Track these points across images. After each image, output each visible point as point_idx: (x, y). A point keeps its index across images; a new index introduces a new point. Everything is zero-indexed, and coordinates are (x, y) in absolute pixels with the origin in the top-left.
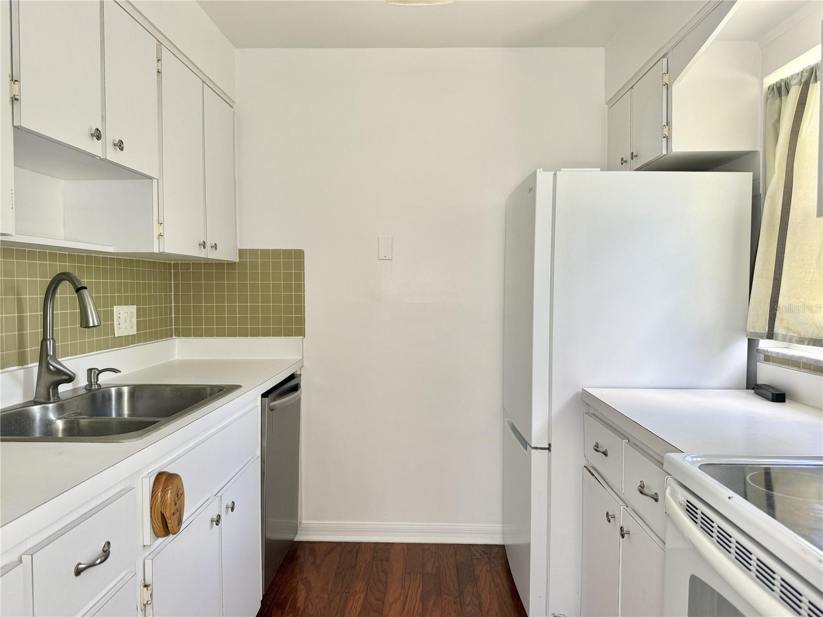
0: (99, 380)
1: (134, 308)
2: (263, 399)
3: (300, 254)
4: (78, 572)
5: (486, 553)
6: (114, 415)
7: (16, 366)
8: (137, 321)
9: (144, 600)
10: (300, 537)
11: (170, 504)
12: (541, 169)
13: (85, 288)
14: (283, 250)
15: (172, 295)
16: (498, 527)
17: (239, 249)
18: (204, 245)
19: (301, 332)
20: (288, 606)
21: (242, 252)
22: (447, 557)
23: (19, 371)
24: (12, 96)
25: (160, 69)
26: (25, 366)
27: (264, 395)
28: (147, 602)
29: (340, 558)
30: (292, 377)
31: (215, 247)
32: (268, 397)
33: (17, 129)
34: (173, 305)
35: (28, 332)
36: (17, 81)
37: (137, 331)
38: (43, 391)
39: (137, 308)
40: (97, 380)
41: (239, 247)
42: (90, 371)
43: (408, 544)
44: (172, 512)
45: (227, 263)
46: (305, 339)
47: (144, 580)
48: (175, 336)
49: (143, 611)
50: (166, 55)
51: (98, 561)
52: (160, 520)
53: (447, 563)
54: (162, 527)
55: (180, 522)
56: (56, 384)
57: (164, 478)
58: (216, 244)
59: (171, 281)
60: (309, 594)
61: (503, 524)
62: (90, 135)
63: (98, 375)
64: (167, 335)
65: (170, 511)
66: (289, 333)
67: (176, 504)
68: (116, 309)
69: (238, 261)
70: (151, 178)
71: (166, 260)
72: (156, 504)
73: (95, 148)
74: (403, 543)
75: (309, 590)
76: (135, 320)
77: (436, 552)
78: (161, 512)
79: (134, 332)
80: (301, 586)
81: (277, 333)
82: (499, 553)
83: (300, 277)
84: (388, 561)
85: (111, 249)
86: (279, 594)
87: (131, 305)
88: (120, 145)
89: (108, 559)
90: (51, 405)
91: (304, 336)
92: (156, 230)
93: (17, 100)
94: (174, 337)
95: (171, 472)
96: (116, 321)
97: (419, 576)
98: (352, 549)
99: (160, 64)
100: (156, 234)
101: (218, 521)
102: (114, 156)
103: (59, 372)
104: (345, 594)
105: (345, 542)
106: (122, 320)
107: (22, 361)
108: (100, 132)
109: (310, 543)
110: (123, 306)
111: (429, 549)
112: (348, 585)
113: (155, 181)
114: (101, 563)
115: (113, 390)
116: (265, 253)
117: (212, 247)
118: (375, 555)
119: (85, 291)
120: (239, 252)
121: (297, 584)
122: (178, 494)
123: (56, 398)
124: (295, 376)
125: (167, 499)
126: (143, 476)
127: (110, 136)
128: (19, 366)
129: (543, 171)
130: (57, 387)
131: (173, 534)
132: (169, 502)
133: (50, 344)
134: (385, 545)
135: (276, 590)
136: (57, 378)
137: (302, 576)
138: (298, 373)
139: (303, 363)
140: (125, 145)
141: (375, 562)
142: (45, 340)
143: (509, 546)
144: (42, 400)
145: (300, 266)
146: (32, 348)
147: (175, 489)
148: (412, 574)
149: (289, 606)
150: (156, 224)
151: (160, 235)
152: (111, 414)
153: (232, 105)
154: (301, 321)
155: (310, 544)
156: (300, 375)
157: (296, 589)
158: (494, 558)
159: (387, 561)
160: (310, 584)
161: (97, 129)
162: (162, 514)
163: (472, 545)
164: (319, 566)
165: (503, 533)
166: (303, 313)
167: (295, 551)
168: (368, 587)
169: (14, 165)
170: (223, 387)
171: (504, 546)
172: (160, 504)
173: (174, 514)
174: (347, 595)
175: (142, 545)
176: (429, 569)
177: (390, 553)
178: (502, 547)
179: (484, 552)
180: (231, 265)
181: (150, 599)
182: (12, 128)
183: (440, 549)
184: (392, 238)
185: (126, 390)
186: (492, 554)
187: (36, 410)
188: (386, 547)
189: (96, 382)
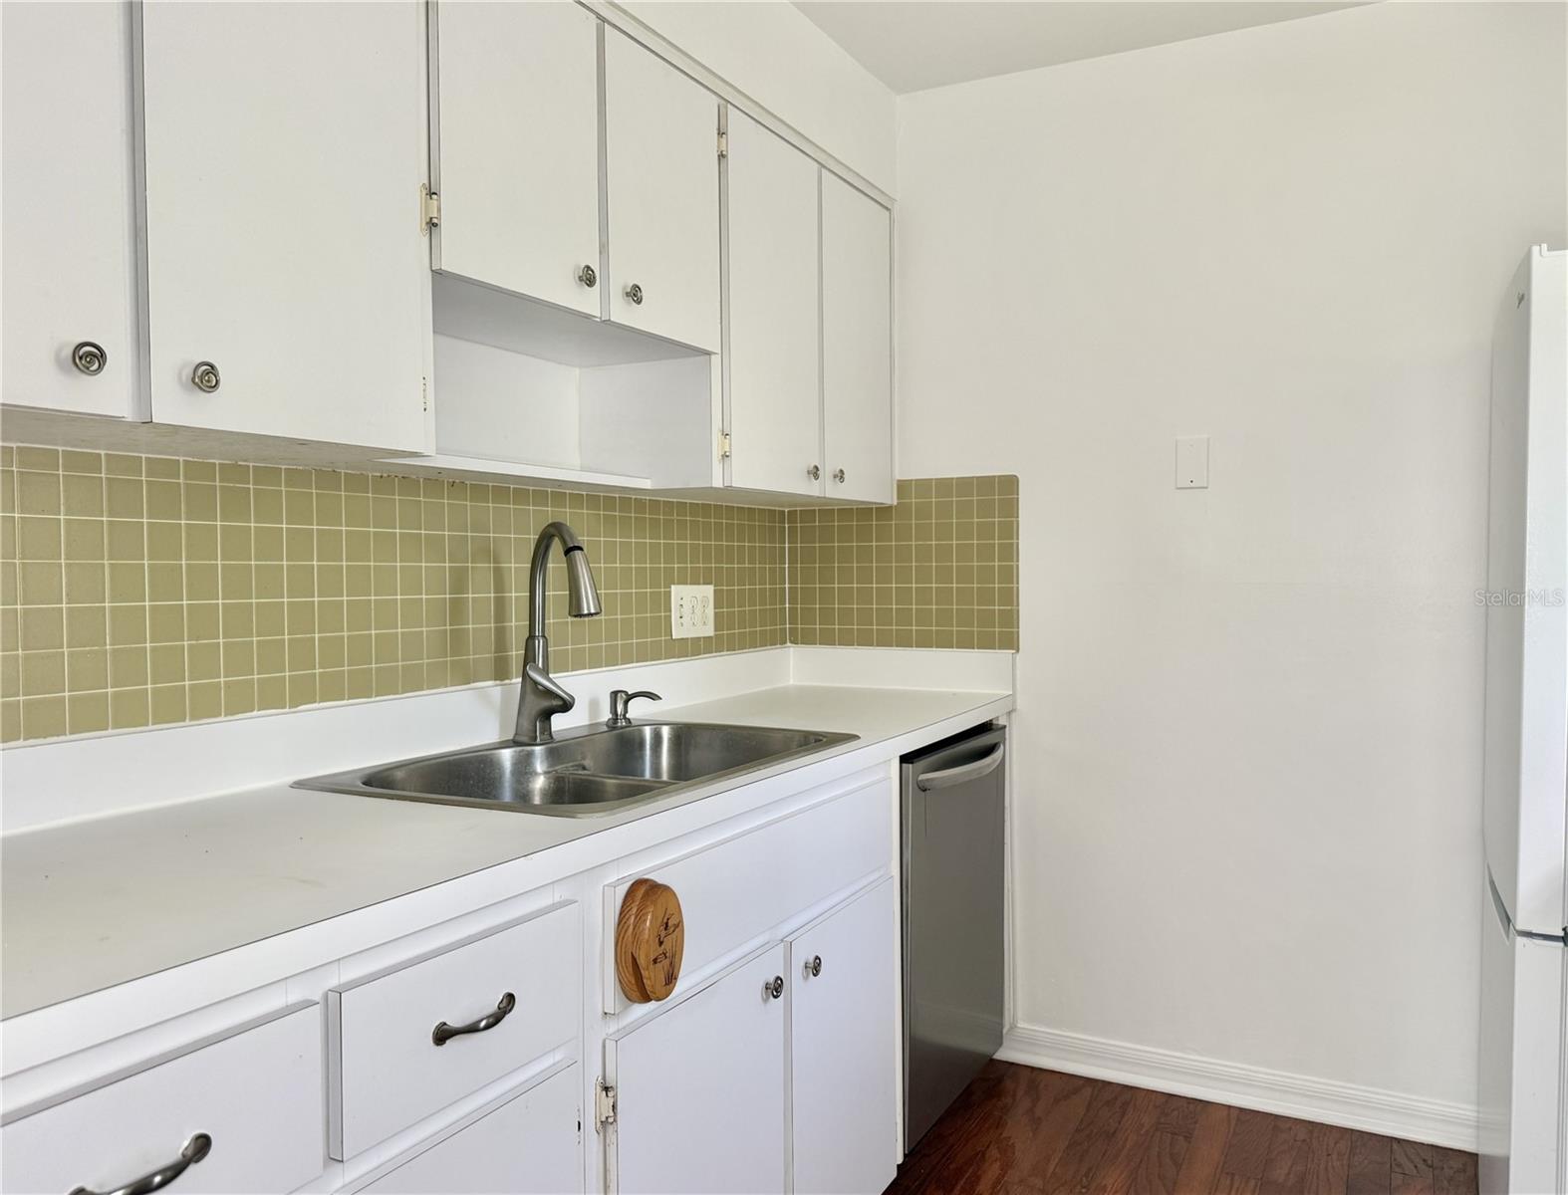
0: (629, 710)
1: (709, 590)
2: (904, 765)
3: (1010, 484)
4: (443, 1035)
5: (1431, 1166)
6: (648, 775)
7: (491, 680)
8: (716, 613)
9: (601, 1115)
10: (1005, 1054)
11: (648, 941)
12: (1545, 246)
13: (580, 549)
14: (978, 478)
15: (784, 568)
16: (1468, 1111)
17: (899, 481)
18: (815, 472)
19: (1010, 642)
20: (959, 1187)
21: (903, 487)
22: (1329, 1155)
23: (492, 688)
24: (428, 220)
25: (724, 149)
26: (507, 681)
27: (906, 759)
28: (607, 1118)
29: (1088, 1110)
30: (985, 728)
31: (840, 476)
32: (912, 763)
33: (438, 274)
34: (787, 586)
35: (513, 624)
36: (435, 194)
37: (716, 630)
38: (526, 724)
39: (715, 590)
40: (626, 711)
41: (898, 476)
42: (615, 694)
43: (1241, 1110)
44: (652, 958)
45: (876, 508)
46: (1018, 656)
47: (604, 1078)
48: (791, 642)
49: (601, 1134)
50: (736, 121)
51: (483, 1024)
52: (631, 969)
53: (1326, 1169)
54: (633, 982)
55: (671, 979)
56: (546, 715)
57: (642, 890)
58: (841, 471)
59: (784, 543)
60: (1006, 1172)
61: (1478, 1104)
62: (577, 278)
63: (626, 703)
64: (775, 639)
65: (647, 956)
66: (987, 643)
67: (661, 943)
68: (676, 590)
69: (895, 503)
70: (708, 353)
71: (775, 506)
72: (623, 938)
73: (587, 301)
74: (1230, 1107)
75: (1006, 1166)
76: (710, 611)
77: (1304, 1141)
78: (632, 955)
79: (710, 631)
80: (994, 1152)
81: (965, 643)
82: (1464, 1171)
83: (1010, 531)
84: (1188, 1138)
85: (647, 484)
86: (948, 1159)
87: (704, 584)
88: (635, 294)
89: (500, 1024)
90: (538, 749)
91: (1018, 651)
92: (717, 445)
93: (435, 225)
94: (789, 644)
95: (659, 881)
96: (675, 613)
97: (1252, 1183)
98: (1116, 1098)
99: (723, 140)
100: (716, 454)
101: (776, 988)
102: (623, 314)
103: (549, 693)
104: (1079, 1187)
105: (1103, 1081)
106: (686, 610)
107: (500, 673)
108: (593, 271)
109: (1033, 1069)
110: (689, 586)
111: (1290, 1129)
112: (1090, 1169)
113: (716, 360)
114: (487, 1027)
115: (648, 732)
116: (944, 485)
117: (835, 476)
118: (1162, 1120)
119: (578, 553)
120: (899, 487)
121: (988, 1147)
122: (667, 924)
123: (546, 736)
124: (994, 727)
125: (644, 929)
126: (606, 883)
127: (619, 279)
128: (496, 680)
129: (1548, 250)
130: (548, 718)
131: (659, 1000)
132: (646, 937)
133: (539, 644)
134: (1189, 1103)
135: (944, 1150)
136: (546, 703)
137: (1001, 1134)
138: (1002, 722)
139: (1014, 702)
140: (645, 294)
141: (1158, 1134)
142: (531, 637)
143: (1484, 1156)
144: (525, 739)
145: (1010, 507)
146: (516, 653)
147: (660, 914)
148: (1236, 1177)
149: (962, 1187)
150: (716, 436)
151: (725, 456)
152: (642, 774)
153: (889, 207)
154: (1011, 619)
155: (1032, 1072)
156: (1005, 727)
157: (983, 1155)
158: (1450, 1180)
159: (1185, 1137)
160: (1014, 1153)
161: (588, 267)
162: (634, 959)
163: (1398, 1141)
164: (1039, 1118)
165: (1479, 1126)
166: (1015, 604)
167: (1000, 1080)
168: (1131, 1185)
169: (434, 332)
170: (825, 737)
171: (1477, 1155)
172: (630, 939)
173: (655, 961)
174: (1084, 1190)
175: (600, 1012)
176: (1280, 1173)
177: (1196, 1123)
178: (1473, 1158)
179: (1424, 1160)
180: (884, 511)
181: (612, 1114)
182: (430, 273)
183: (1315, 1135)
184: (1208, 439)
185: (666, 731)
186: (1446, 1170)
187: (507, 756)
188: (1191, 1106)
189: (624, 715)
